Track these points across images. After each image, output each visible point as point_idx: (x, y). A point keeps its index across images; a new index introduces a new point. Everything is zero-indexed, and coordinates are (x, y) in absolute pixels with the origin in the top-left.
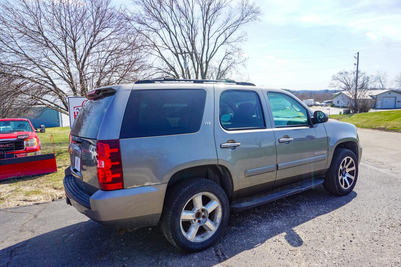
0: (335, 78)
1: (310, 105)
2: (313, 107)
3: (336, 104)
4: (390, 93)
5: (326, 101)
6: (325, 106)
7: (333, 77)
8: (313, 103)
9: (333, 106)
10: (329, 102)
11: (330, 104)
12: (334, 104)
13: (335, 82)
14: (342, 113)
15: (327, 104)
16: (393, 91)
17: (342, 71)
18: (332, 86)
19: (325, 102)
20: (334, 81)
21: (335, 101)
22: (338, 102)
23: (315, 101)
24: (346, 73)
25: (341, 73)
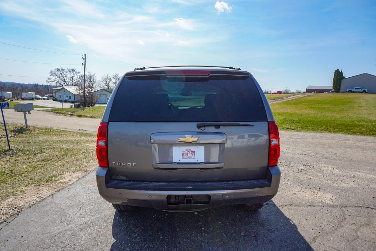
0: (53, 74)
1: (31, 98)
2: (35, 100)
3: (59, 99)
4: (102, 91)
5: (48, 95)
6: (47, 100)
7: (51, 72)
8: (34, 96)
9: (55, 100)
10: (51, 96)
11: (52, 98)
12: (56, 98)
13: (53, 78)
14: (73, 107)
15: (49, 98)
16: (104, 90)
17: (59, 68)
18: (50, 81)
19: (46, 96)
20: (52, 76)
21: (57, 96)
22: (60, 96)
23: (36, 94)
24: (63, 70)
25: (59, 70)
